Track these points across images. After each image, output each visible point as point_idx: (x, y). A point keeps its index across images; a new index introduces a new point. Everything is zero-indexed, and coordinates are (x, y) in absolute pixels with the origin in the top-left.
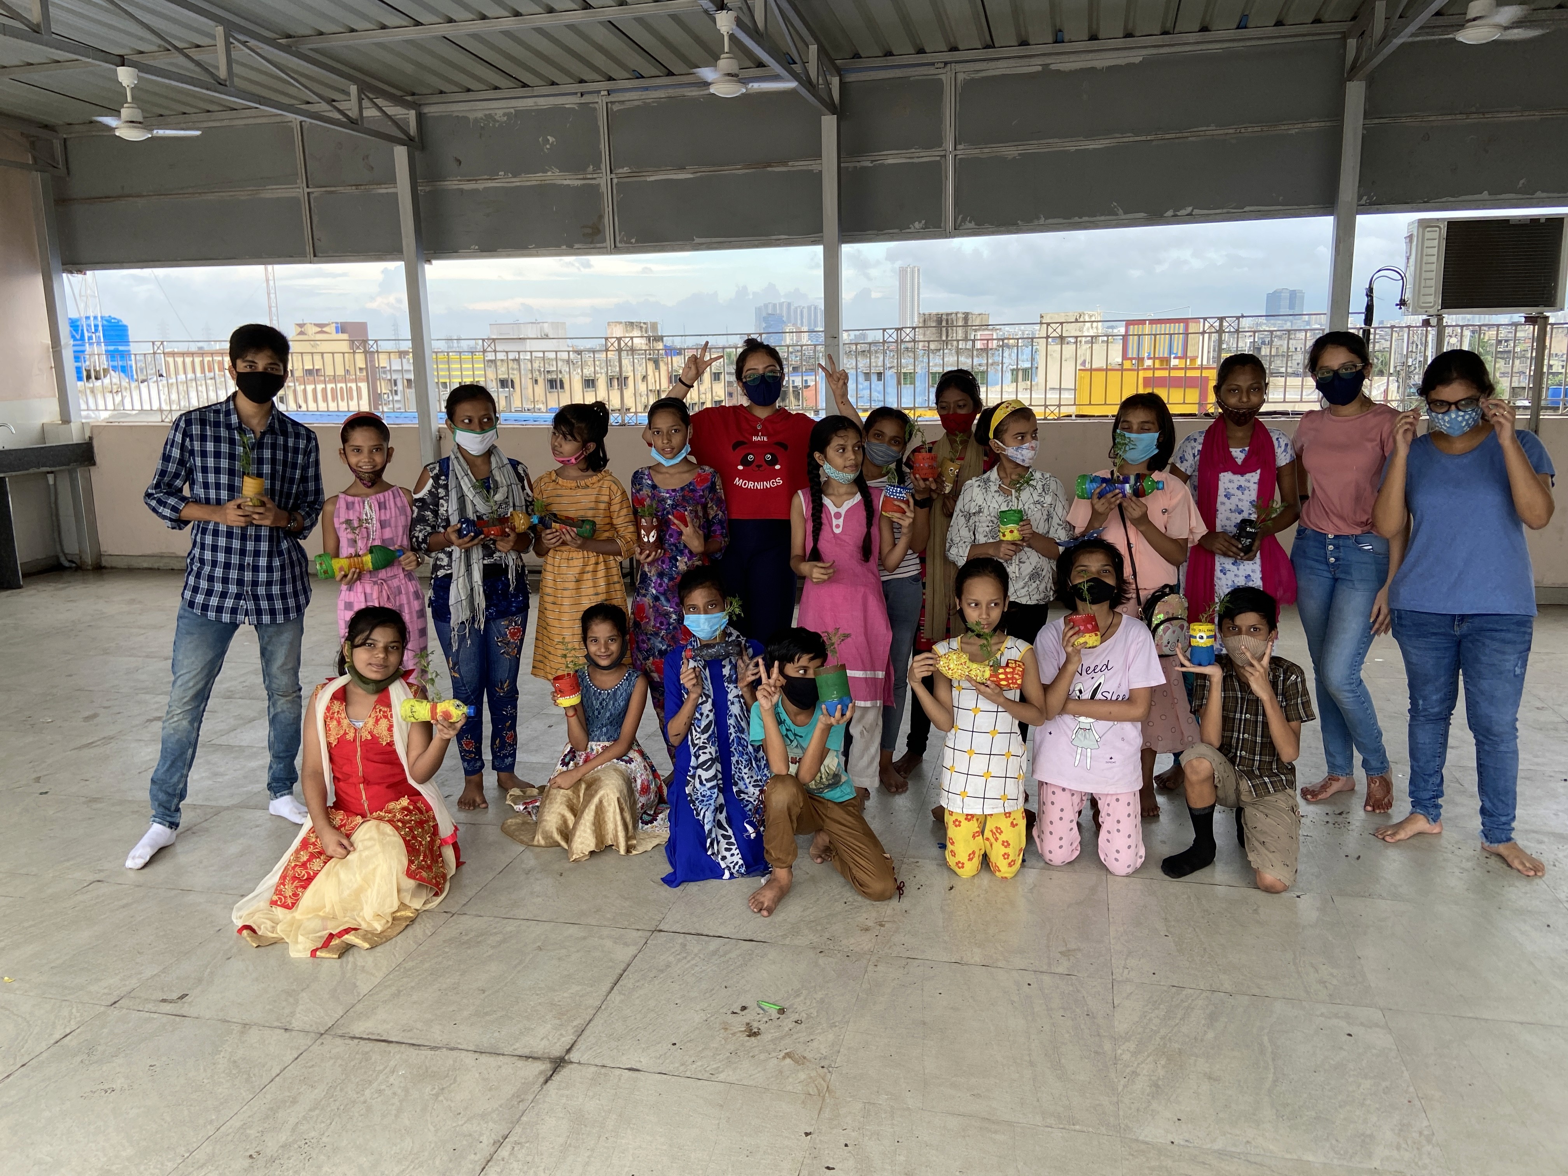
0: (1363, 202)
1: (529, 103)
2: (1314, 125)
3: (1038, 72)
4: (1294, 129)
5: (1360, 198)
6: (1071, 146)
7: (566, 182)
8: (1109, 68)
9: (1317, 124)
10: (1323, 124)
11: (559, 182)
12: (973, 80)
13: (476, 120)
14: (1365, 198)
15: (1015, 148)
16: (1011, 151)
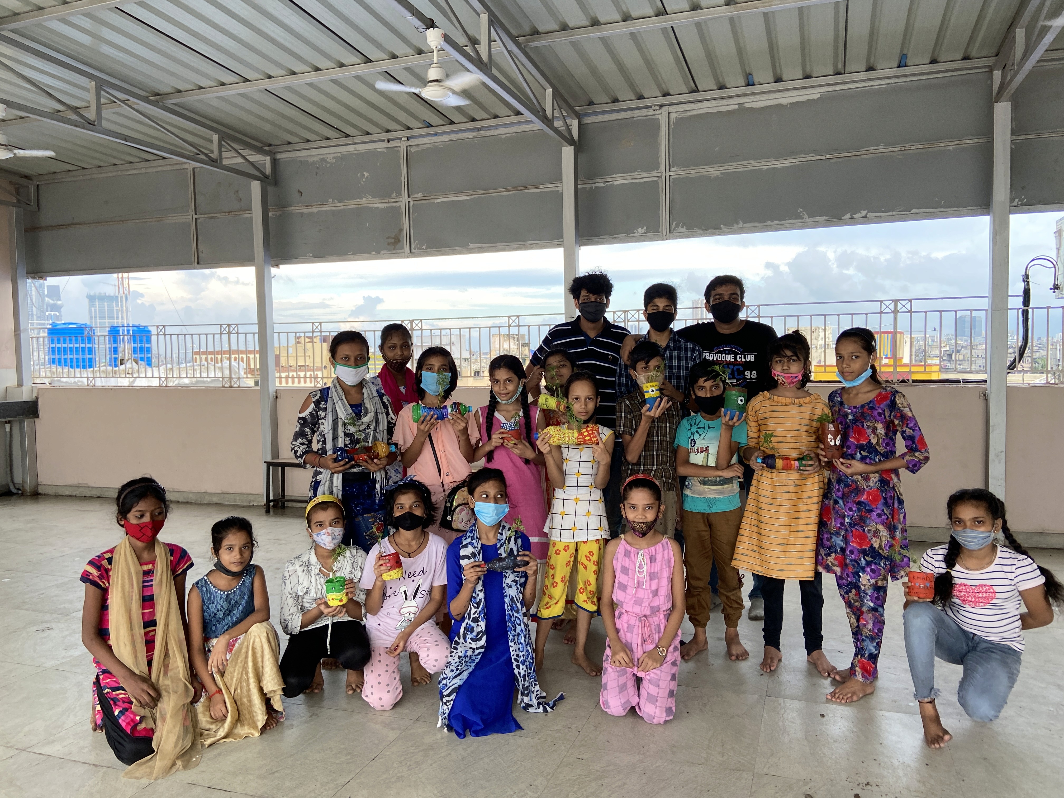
0: (1015, 203)
1: (351, 148)
2: (968, 141)
3: (735, 110)
4: (951, 146)
5: (1012, 200)
6: (763, 165)
7: (376, 205)
8: (793, 104)
9: (971, 141)
10: (976, 141)
11: (372, 205)
12: (683, 118)
13: (314, 163)
14: (1017, 200)
15: (717, 169)
16: (714, 171)
